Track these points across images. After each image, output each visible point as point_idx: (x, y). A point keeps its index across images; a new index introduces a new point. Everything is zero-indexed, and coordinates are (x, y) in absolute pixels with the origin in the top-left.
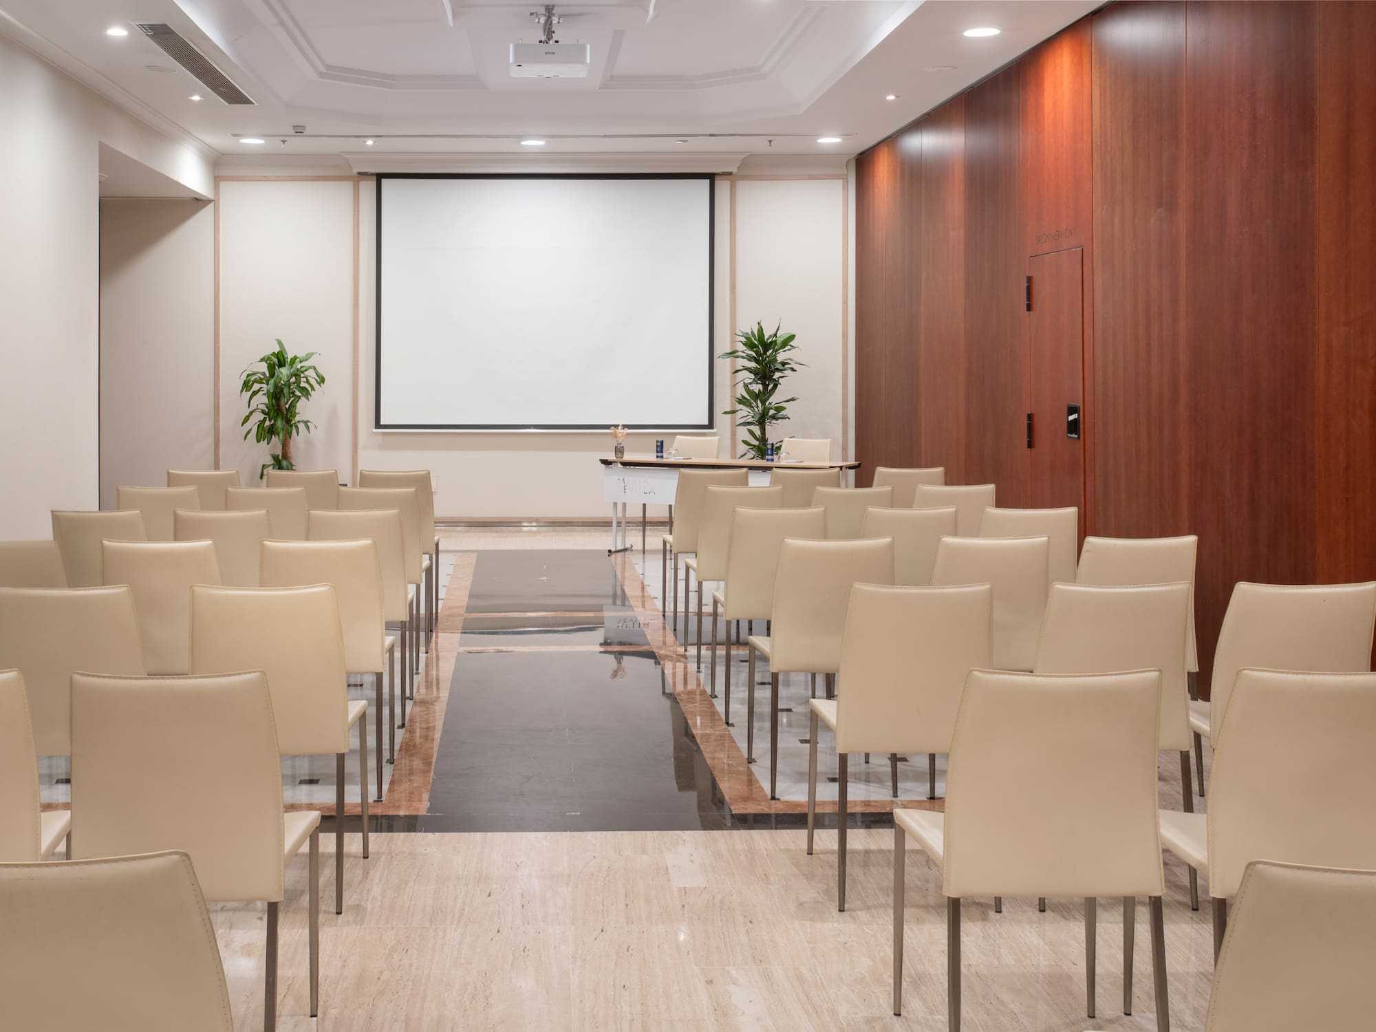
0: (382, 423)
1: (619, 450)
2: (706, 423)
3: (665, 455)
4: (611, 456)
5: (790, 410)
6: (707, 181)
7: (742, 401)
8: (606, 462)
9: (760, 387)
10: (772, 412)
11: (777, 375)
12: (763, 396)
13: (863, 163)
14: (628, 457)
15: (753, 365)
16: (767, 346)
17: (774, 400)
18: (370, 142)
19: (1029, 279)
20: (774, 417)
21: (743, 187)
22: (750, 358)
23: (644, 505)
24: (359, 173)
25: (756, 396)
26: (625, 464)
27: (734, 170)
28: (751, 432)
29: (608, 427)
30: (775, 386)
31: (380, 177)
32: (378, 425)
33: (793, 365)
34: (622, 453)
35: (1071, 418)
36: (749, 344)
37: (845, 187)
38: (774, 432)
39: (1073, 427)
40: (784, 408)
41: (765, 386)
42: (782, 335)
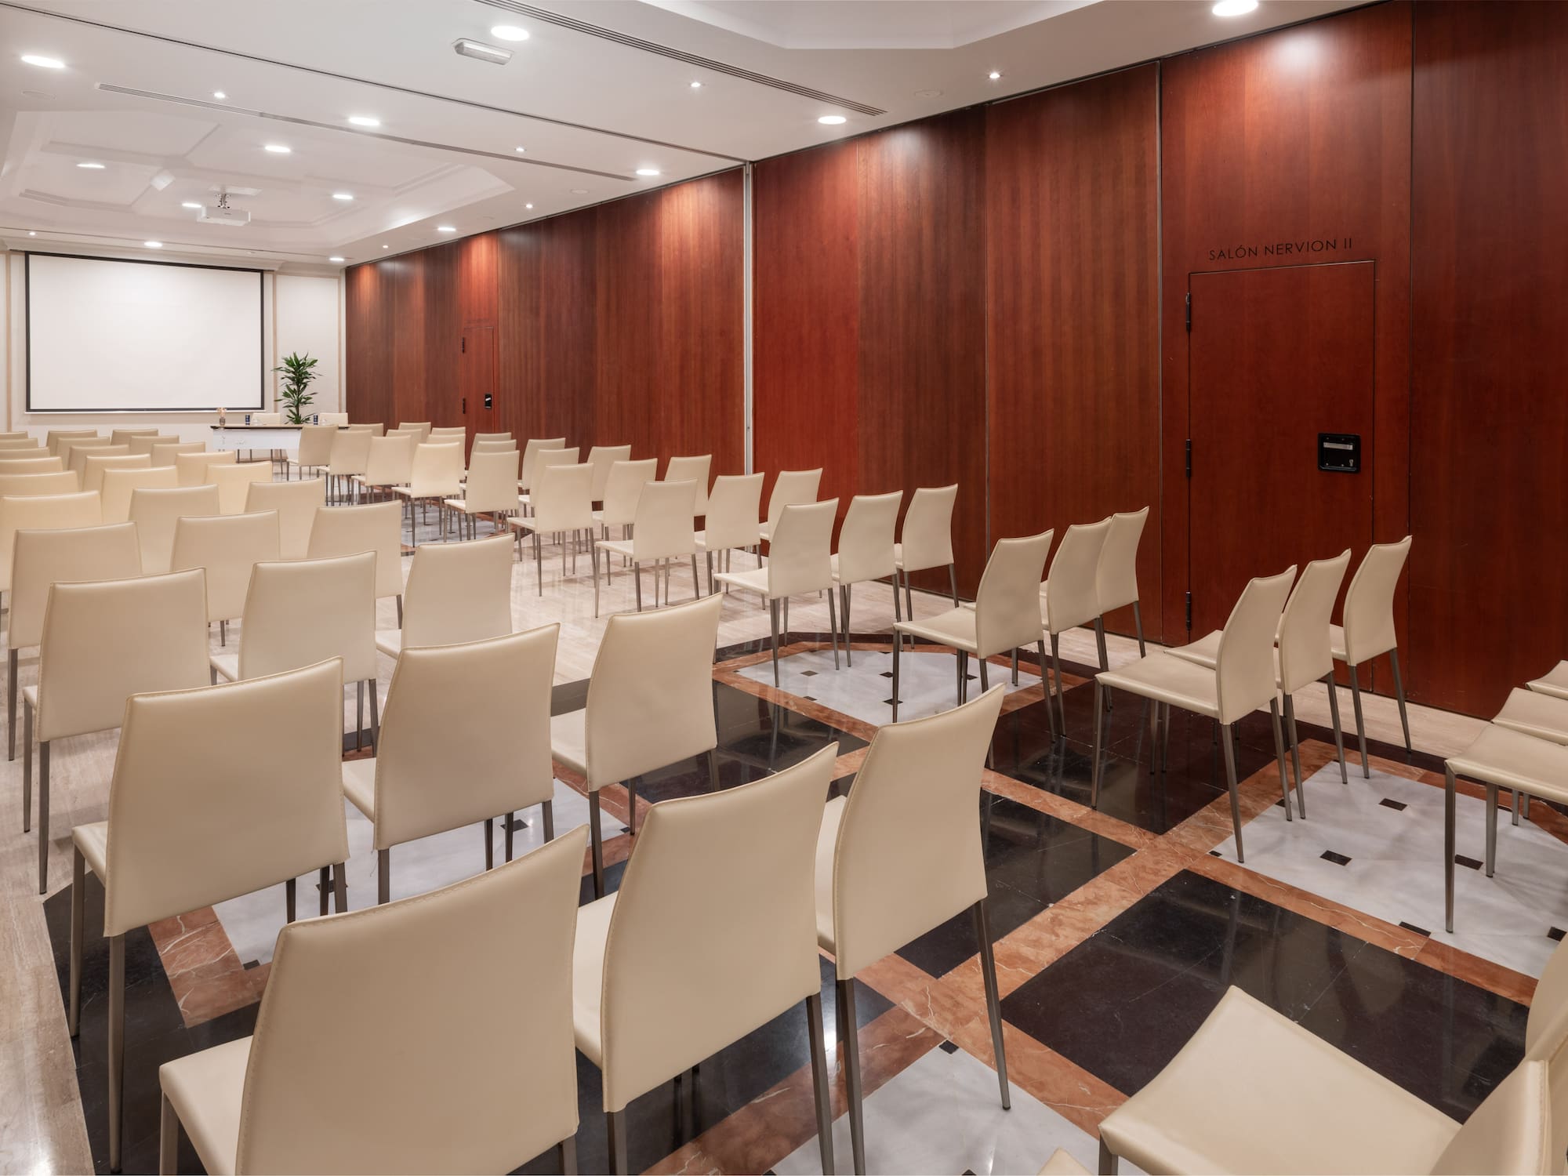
0: (32, 408)
1: (222, 421)
2: (260, 407)
3: (251, 422)
4: (218, 425)
5: (314, 398)
6: (259, 274)
7: (286, 395)
8: (214, 428)
9: (296, 387)
10: (303, 400)
11: (305, 381)
12: (299, 392)
13: (351, 273)
14: (227, 425)
15: (291, 375)
16: (299, 365)
17: (305, 393)
18: (32, 234)
19: (464, 339)
20: (305, 403)
21: (280, 279)
22: (288, 371)
23: (251, 451)
24: (11, 250)
25: (294, 392)
26: (226, 428)
27: (276, 269)
28: (291, 411)
29: (215, 409)
30: (305, 387)
31: (27, 254)
32: (28, 409)
33: (314, 375)
34: (224, 422)
35: (487, 400)
36: (289, 362)
37: (339, 283)
38: (304, 411)
39: (489, 403)
40: (310, 398)
41: (299, 387)
42: (309, 360)
